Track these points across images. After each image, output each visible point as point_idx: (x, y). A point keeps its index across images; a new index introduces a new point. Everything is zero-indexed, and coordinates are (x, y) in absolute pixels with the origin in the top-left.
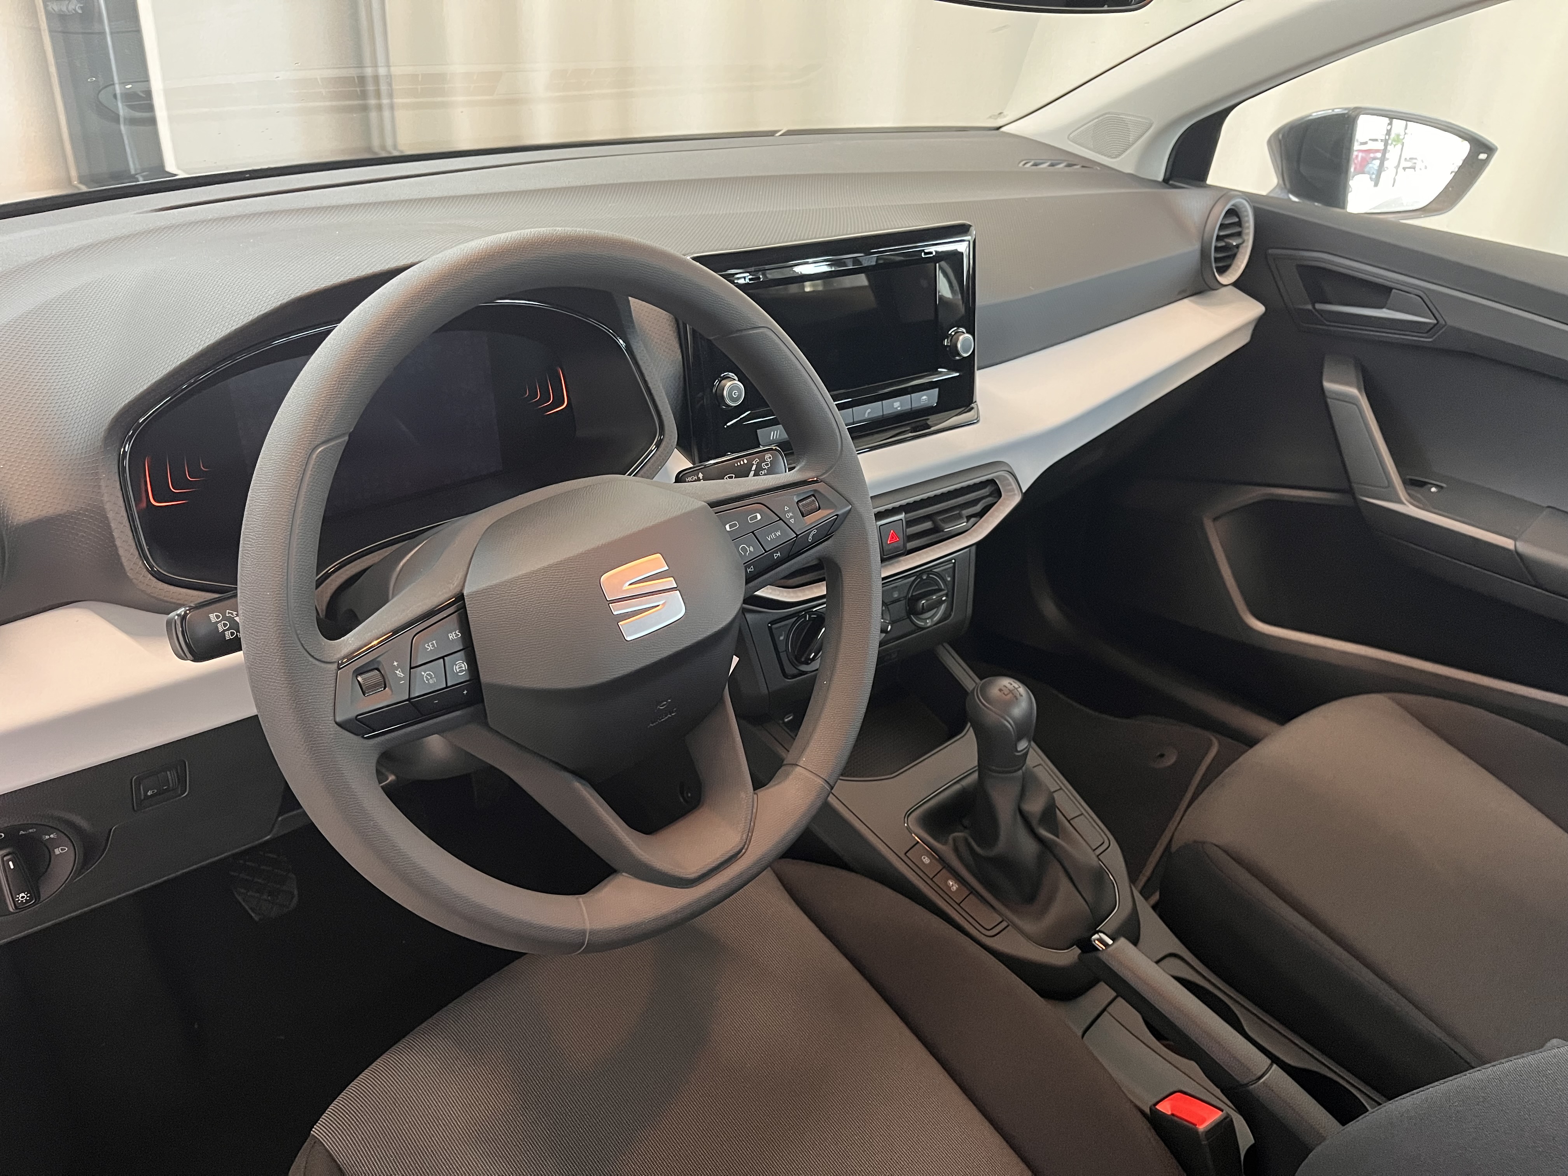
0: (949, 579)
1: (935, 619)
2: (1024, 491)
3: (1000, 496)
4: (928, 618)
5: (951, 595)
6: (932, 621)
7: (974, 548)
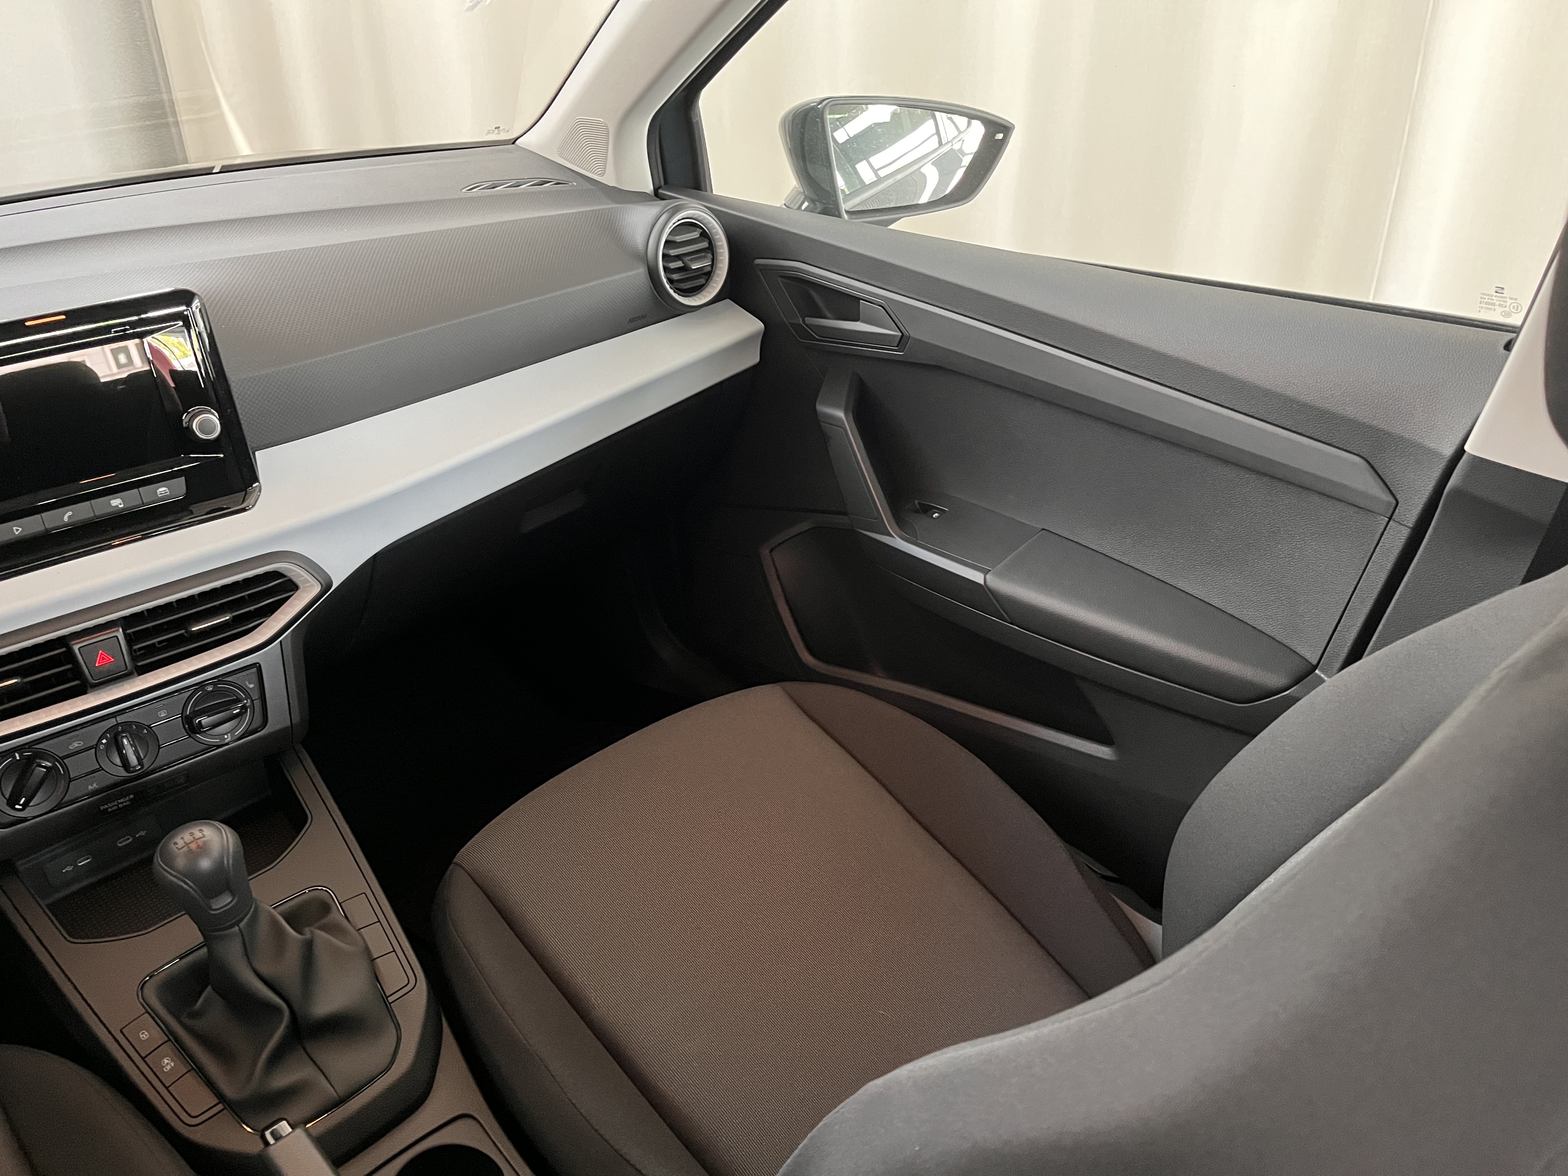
1: (237, 733)
3: (296, 588)
4: (225, 734)
5: (260, 702)
6: (230, 736)
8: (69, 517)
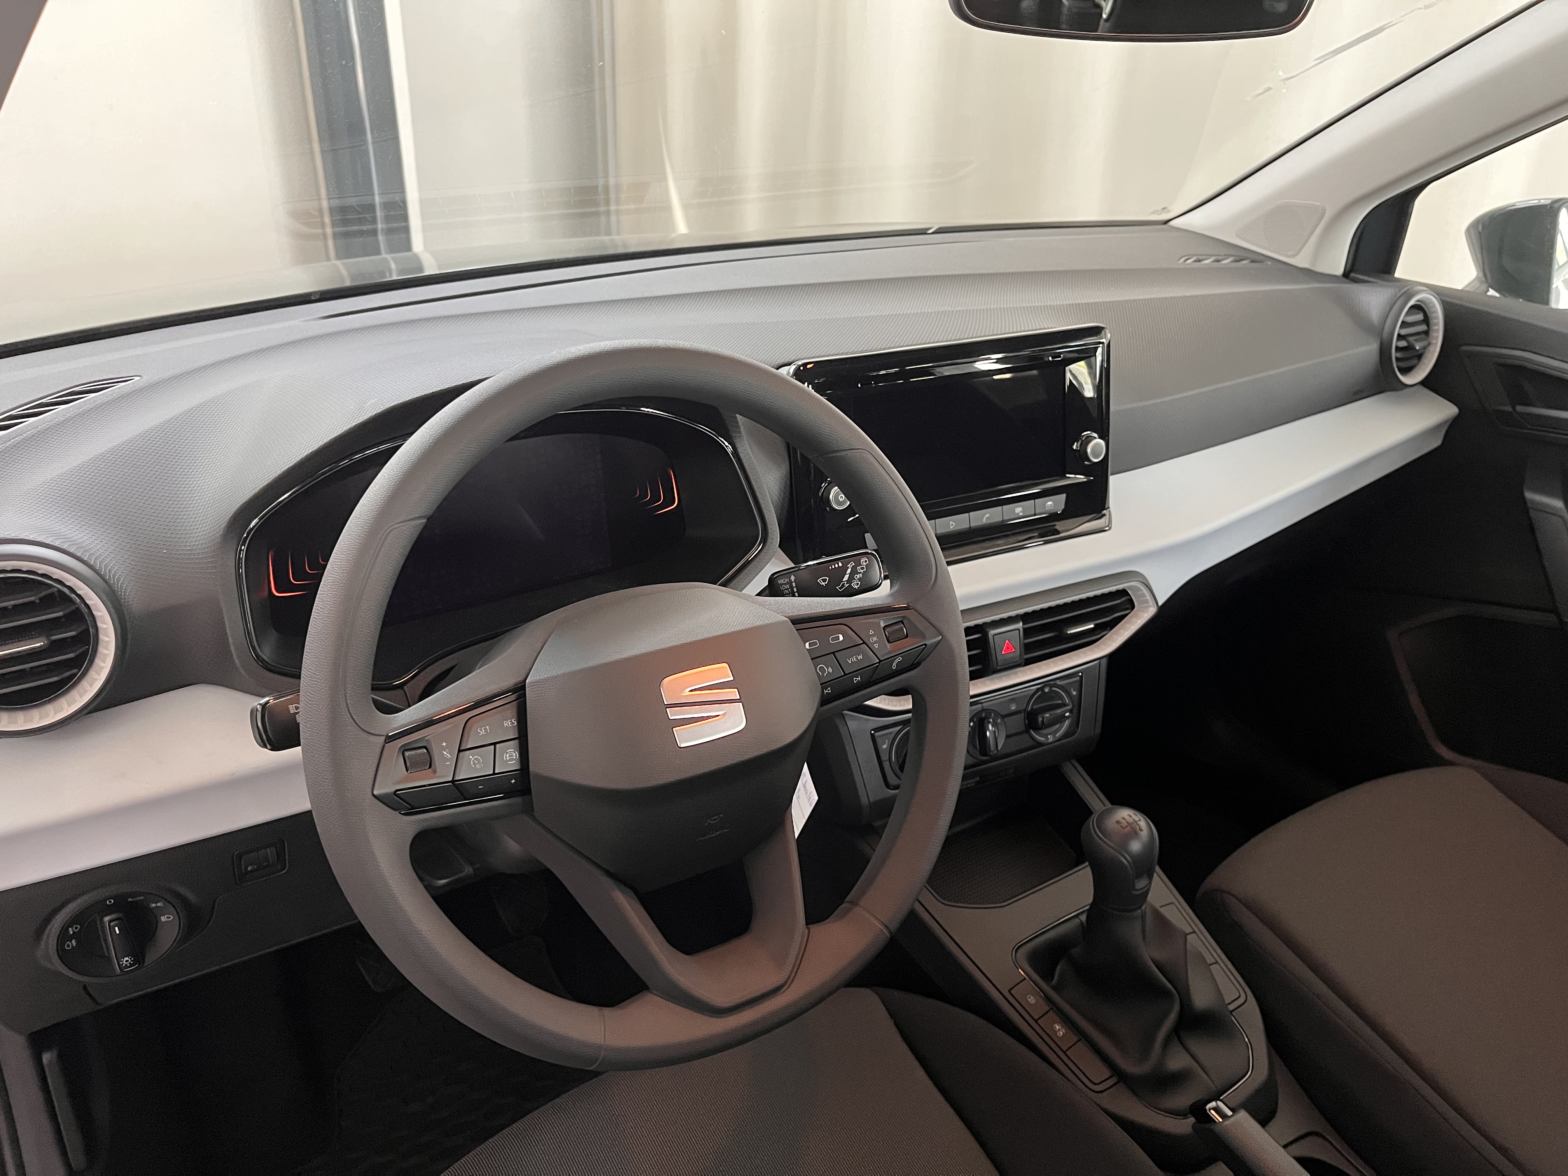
0: (1074, 693)
1: (1057, 735)
2: (1160, 604)
3: (1133, 607)
4: (1050, 734)
5: (1077, 710)
6: (1054, 735)
7: (1104, 661)
8: (987, 518)
